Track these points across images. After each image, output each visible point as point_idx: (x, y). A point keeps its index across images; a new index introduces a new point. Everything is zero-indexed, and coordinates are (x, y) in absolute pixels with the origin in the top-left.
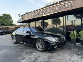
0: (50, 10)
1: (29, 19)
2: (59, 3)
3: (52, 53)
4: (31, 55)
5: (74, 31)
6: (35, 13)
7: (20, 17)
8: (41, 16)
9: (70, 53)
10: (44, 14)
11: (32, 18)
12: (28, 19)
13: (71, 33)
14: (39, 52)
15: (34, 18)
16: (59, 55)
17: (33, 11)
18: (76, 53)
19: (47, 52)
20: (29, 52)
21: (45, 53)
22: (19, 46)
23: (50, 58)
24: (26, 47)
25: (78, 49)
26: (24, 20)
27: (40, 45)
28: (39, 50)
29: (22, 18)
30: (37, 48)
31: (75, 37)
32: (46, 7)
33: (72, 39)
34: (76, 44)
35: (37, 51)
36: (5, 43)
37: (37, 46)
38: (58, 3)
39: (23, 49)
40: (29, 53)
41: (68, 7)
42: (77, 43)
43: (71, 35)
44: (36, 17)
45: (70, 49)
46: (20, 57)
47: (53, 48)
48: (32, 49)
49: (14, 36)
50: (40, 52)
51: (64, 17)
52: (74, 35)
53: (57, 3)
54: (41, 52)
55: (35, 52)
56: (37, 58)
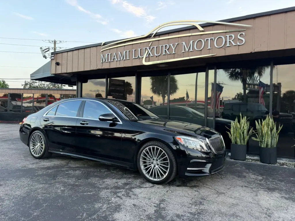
0: (170, 46)
2: (201, 29)
3: (195, 189)
4: (133, 196)
5: (243, 121)
6: (114, 52)
7: (45, 57)
9: (246, 185)
14: (151, 185)
15: (106, 66)
16: (219, 193)
17: (104, 44)
18: (260, 184)
19: (178, 186)
21: (172, 188)
22: (62, 166)
23: (201, 203)
24: (92, 170)
25: (262, 175)
27: (156, 164)
28: (149, 181)
29: (58, 64)
31: (244, 139)
32: (155, 36)
33: (236, 143)
34: (245, 159)
35: (143, 183)
38: (196, 28)
39: (87, 176)
40: (122, 191)
41: (228, 45)
42: (248, 157)
44: (114, 65)
45: (239, 175)
46: (98, 205)
48: (123, 178)
49: (36, 129)
50: (157, 186)
52: (243, 133)
53: (194, 28)
54: (160, 186)
55: (140, 187)
56: (162, 205)
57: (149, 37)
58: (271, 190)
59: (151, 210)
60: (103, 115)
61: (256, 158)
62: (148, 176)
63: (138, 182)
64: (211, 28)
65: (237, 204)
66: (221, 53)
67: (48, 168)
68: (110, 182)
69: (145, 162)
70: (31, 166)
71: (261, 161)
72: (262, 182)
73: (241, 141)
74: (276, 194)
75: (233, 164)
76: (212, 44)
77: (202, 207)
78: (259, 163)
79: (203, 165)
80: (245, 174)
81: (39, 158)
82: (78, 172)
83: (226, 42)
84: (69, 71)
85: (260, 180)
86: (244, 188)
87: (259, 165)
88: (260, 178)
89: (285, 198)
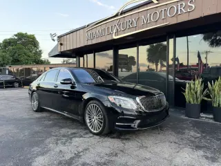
0: (132, 21)
1: (78, 46)
2: (156, 2)
3: (124, 142)
4: (67, 144)
5: (197, 82)
6: (94, 31)
7: (54, 40)
9: (177, 141)
10: (117, 33)
11: (86, 44)
12: (75, 47)
13: (187, 85)
14: (91, 135)
15: (90, 43)
16: (142, 147)
17: (88, 26)
18: (193, 142)
20: (64, 136)
21: (106, 139)
22: (44, 118)
23: (116, 155)
24: (61, 121)
25: (203, 132)
26: (64, 49)
27: (95, 119)
28: (91, 132)
29: (61, 44)
30: (89, 125)
31: (197, 98)
32: (122, 14)
33: (190, 102)
34: (199, 117)
35: (87, 133)
36: (13, 111)
37: (88, 121)
38: (153, 2)
40: (64, 139)
41: (179, 13)
42: (202, 115)
43: (187, 90)
44: (94, 42)
46: (35, 148)
47: (129, 127)
48: (76, 128)
49: (34, 91)
50: (95, 136)
52: (196, 93)
53: (151, 2)
54: (98, 137)
55: (81, 137)
56: (81, 154)
57: (117, 15)
58: (198, 147)
61: (211, 116)
66: (173, 21)
68: (64, 131)
69: (89, 117)
71: (215, 119)
72: (197, 140)
73: (194, 100)
75: (183, 121)
76: (166, 15)
77: (114, 158)
78: (211, 121)
79: (132, 121)
80: (186, 131)
81: (36, 111)
84: (68, 49)
85: (196, 138)
86: (173, 144)
87: (208, 123)
88: (199, 135)
89: (207, 158)
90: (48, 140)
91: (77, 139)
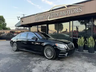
0: (57, 14)
2: (66, 7)
4: (40, 63)
5: (82, 38)
6: (39, 17)
7: (19, 19)
8: (46, 20)
10: (50, 18)
11: (35, 22)
15: (37, 21)
16: (70, 63)
17: (36, 14)
19: (57, 60)
20: (36, 61)
23: (63, 66)
27: (49, 53)
29: (22, 21)
30: (46, 55)
32: (52, 11)
36: (4, 51)
38: (65, 7)
39: (28, 57)
42: (84, 51)
43: (78, 42)
44: (39, 21)
45: (79, 57)
48: (39, 57)
49: (14, 42)
51: (71, 22)
52: (82, 42)
54: (51, 60)
56: (49, 67)
57: (50, 11)
58: (89, 62)
59: (45, 68)
60: (33, 37)
61: (87, 51)
62: (47, 57)
63: (44, 59)
64: (70, 7)
65: (75, 67)
66: (74, 15)
67: (17, 54)
68: (35, 59)
69: (46, 52)
70: (12, 54)
71: (89, 52)
72: (87, 59)
73: (81, 45)
74: (91, 64)
76: (71, 12)
77: (62, 67)
78: (88, 53)
79: (65, 53)
80: (81, 56)
82: (26, 55)
83: (75, 11)
84: (26, 23)
86: (80, 61)
87: (87, 54)
88: (87, 58)
89: (94, 65)
90: (31, 63)
91: (43, 61)
